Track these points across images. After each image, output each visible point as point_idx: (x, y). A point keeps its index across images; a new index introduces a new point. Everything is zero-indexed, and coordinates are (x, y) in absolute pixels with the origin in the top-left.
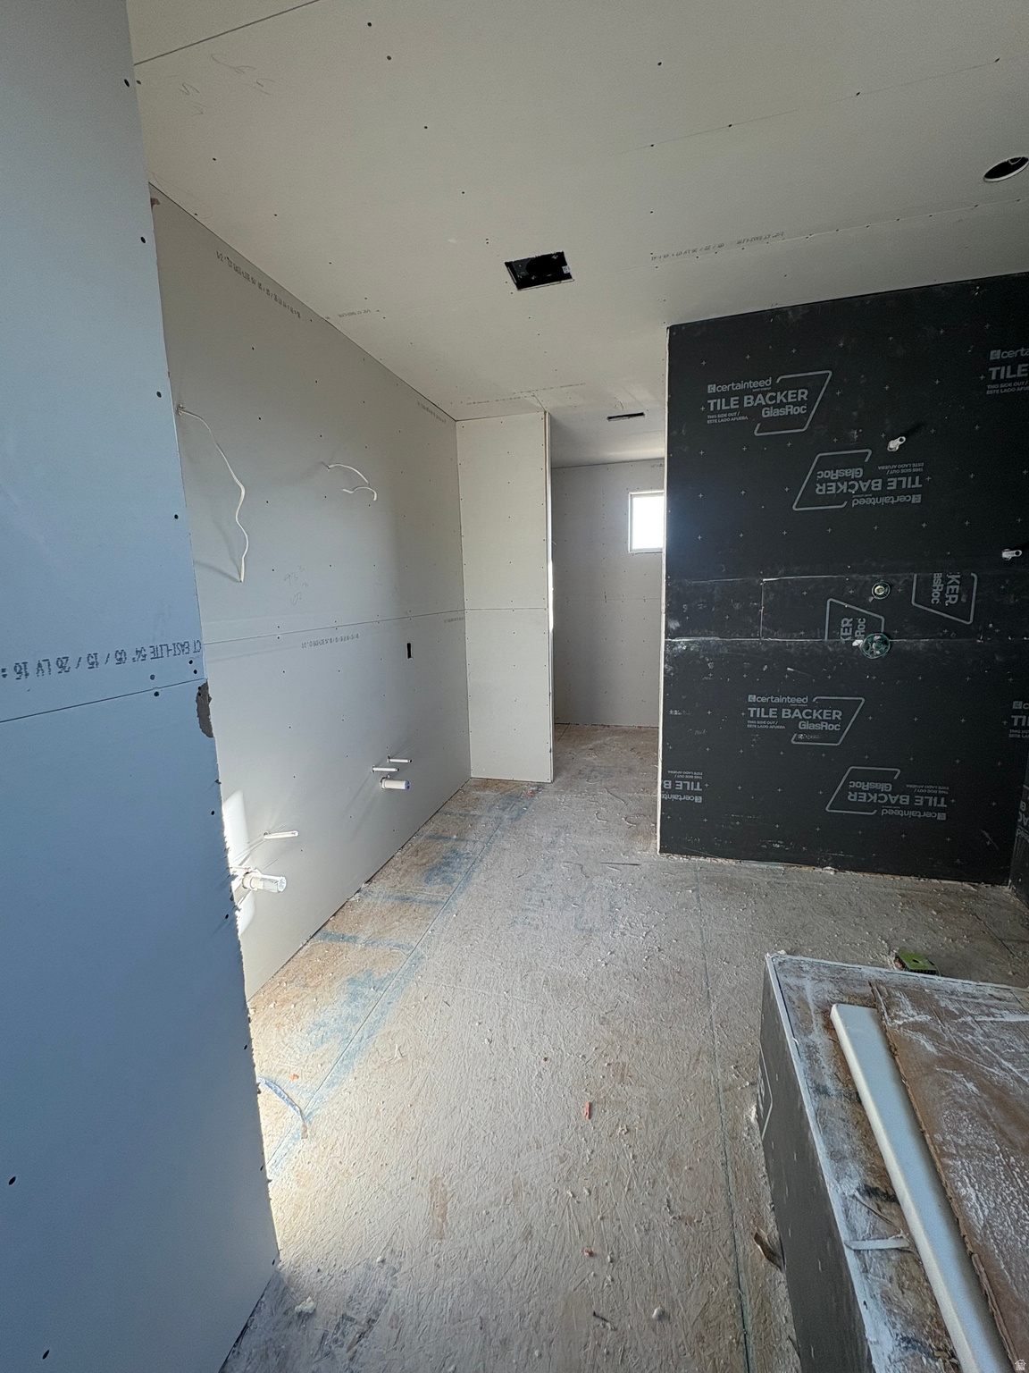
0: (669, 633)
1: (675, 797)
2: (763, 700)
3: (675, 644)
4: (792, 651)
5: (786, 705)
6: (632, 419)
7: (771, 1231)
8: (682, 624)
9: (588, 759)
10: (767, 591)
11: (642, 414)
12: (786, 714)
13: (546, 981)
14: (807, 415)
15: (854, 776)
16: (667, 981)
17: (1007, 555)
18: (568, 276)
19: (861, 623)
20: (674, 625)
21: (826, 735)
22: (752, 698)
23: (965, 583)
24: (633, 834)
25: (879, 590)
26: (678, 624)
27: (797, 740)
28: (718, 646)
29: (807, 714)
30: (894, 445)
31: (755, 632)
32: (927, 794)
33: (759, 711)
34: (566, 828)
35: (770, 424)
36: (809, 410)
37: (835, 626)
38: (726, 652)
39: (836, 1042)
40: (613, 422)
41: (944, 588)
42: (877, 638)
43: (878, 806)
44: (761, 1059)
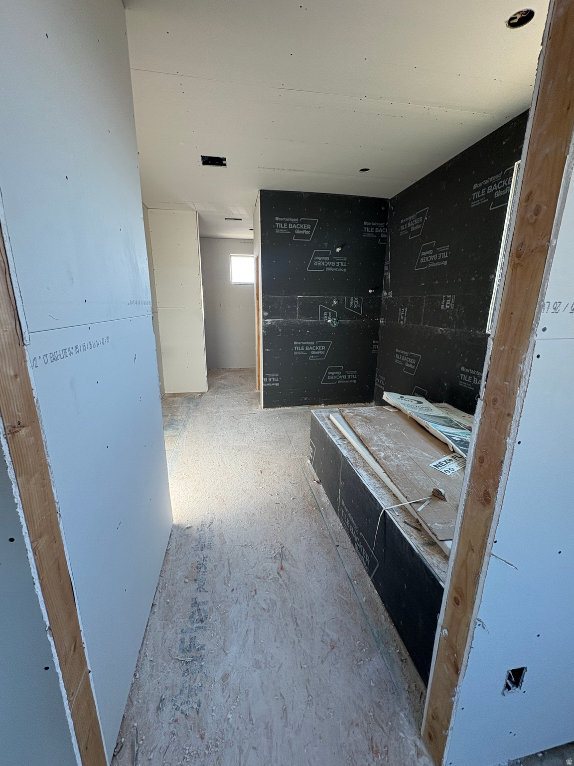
0: (264, 317)
1: (269, 384)
2: (299, 343)
3: (266, 322)
4: (308, 324)
5: (307, 345)
6: (236, 221)
7: (317, 479)
8: (269, 314)
9: (221, 382)
10: (299, 301)
11: (241, 219)
12: (307, 348)
13: (233, 449)
14: (311, 234)
15: (330, 370)
16: (276, 441)
17: (370, 291)
18: (225, 165)
19: (330, 314)
20: (266, 314)
21: (321, 356)
22: (295, 343)
23: (359, 300)
24: (250, 404)
25: (335, 302)
26: (267, 314)
27: (311, 358)
28: (283, 322)
29: (314, 348)
30: (338, 250)
31: (296, 317)
32: (351, 374)
33: (298, 348)
34: (221, 406)
35: (298, 236)
36: (311, 233)
37: (322, 315)
38: (286, 325)
39: (331, 421)
40: (227, 221)
41: (354, 302)
42: (335, 319)
43: (337, 380)
44: (311, 443)
